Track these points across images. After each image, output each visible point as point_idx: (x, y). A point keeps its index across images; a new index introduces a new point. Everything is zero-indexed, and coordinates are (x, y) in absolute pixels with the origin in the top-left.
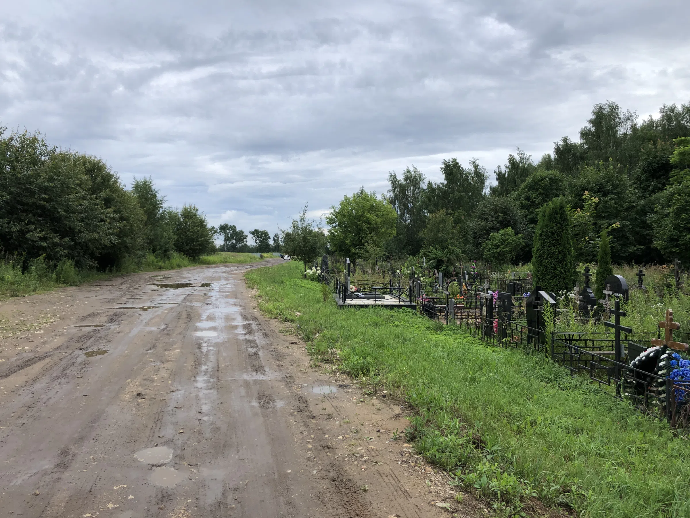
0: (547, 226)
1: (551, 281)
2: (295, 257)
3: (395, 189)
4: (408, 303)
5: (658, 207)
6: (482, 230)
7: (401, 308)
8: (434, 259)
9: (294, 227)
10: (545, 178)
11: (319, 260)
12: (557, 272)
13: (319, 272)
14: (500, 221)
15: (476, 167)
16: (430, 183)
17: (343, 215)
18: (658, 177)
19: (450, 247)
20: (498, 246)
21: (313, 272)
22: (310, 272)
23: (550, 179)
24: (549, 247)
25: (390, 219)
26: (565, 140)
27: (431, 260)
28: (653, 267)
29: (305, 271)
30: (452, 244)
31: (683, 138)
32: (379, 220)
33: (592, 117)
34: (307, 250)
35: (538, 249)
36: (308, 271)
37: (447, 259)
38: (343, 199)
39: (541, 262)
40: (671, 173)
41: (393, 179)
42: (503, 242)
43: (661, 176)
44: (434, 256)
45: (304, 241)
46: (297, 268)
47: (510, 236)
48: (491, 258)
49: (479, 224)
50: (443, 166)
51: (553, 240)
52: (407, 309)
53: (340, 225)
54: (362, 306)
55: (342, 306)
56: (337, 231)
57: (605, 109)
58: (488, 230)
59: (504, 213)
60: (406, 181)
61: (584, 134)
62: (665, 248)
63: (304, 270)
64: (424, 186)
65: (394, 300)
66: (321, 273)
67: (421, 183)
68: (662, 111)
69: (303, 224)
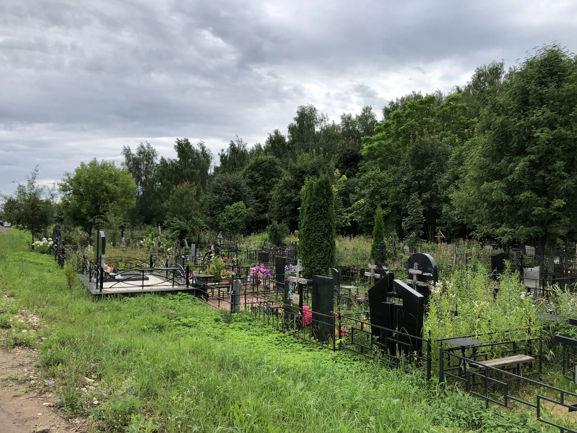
0: (314, 200)
1: (318, 254)
2: (20, 225)
3: (129, 163)
4: (184, 288)
5: (357, 189)
6: (216, 203)
7: (176, 294)
8: (178, 229)
9: (20, 192)
10: (266, 161)
11: (50, 230)
12: (323, 245)
13: (51, 243)
14: (232, 195)
15: (203, 148)
16: (163, 159)
17: (79, 183)
18: (350, 166)
19: (193, 217)
20: (231, 218)
21: (44, 244)
22: (38, 243)
23: (269, 163)
24: (317, 220)
25: (130, 189)
26: (276, 132)
27: (174, 230)
28: (362, 237)
29: (33, 243)
30: (196, 215)
31: (367, 137)
32: (119, 189)
33: (297, 116)
34: (36, 218)
35: (306, 223)
36: (37, 242)
37: (190, 230)
38: (79, 166)
39: (309, 235)
40: (359, 164)
41: (127, 153)
42: (236, 214)
43: (352, 165)
44: (178, 227)
45: (32, 209)
46: (21, 237)
47: (242, 209)
48: (225, 228)
49: (214, 198)
50: (177, 144)
51: (321, 214)
52: (184, 294)
53: (74, 193)
54: (126, 294)
55: (99, 297)
56: (71, 199)
57: (307, 110)
58: (221, 203)
59: (236, 189)
60: (140, 156)
61: (292, 129)
62: (363, 222)
63: (31, 241)
64: (157, 161)
65: (167, 283)
66: (53, 244)
67: (154, 158)
68: (343, 118)
69: (32, 189)
